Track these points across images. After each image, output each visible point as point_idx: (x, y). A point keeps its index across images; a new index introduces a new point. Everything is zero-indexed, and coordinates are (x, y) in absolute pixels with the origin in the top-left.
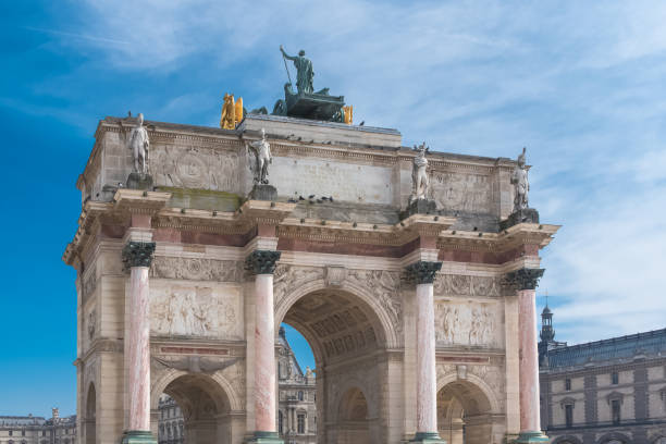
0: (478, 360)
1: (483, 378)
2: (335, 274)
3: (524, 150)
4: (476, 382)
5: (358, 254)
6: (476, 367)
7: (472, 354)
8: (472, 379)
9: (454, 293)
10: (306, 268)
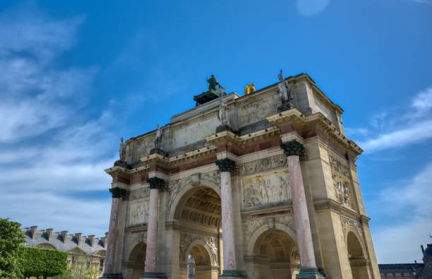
0: (283, 212)
1: (287, 225)
2: (195, 179)
3: (281, 71)
4: (283, 229)
5: (208, 164)
6: (280, 218)
7: (276, 209)
8: (279, 226)
9: (262, 171)
10: (184, 180)
